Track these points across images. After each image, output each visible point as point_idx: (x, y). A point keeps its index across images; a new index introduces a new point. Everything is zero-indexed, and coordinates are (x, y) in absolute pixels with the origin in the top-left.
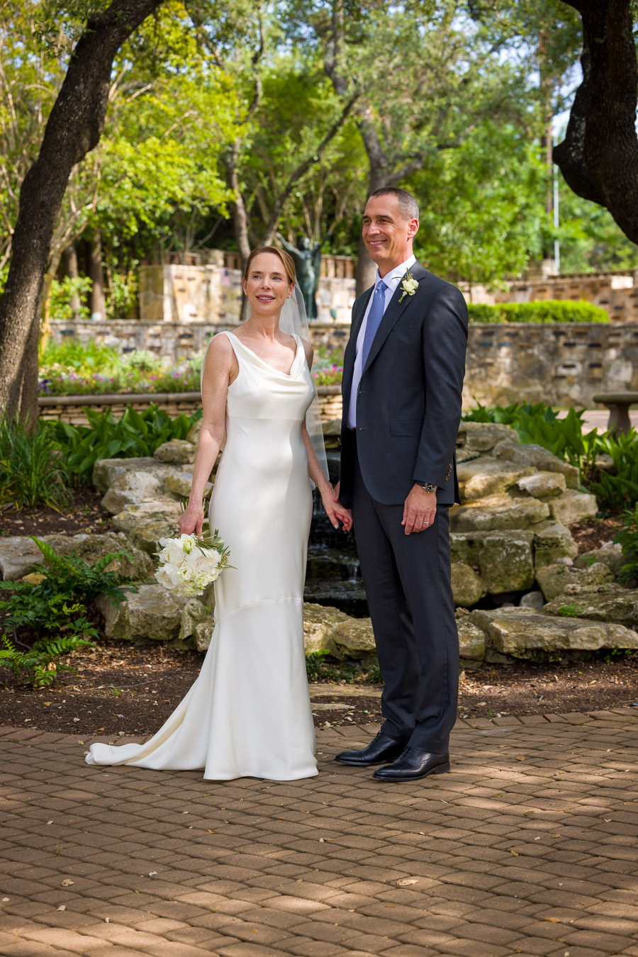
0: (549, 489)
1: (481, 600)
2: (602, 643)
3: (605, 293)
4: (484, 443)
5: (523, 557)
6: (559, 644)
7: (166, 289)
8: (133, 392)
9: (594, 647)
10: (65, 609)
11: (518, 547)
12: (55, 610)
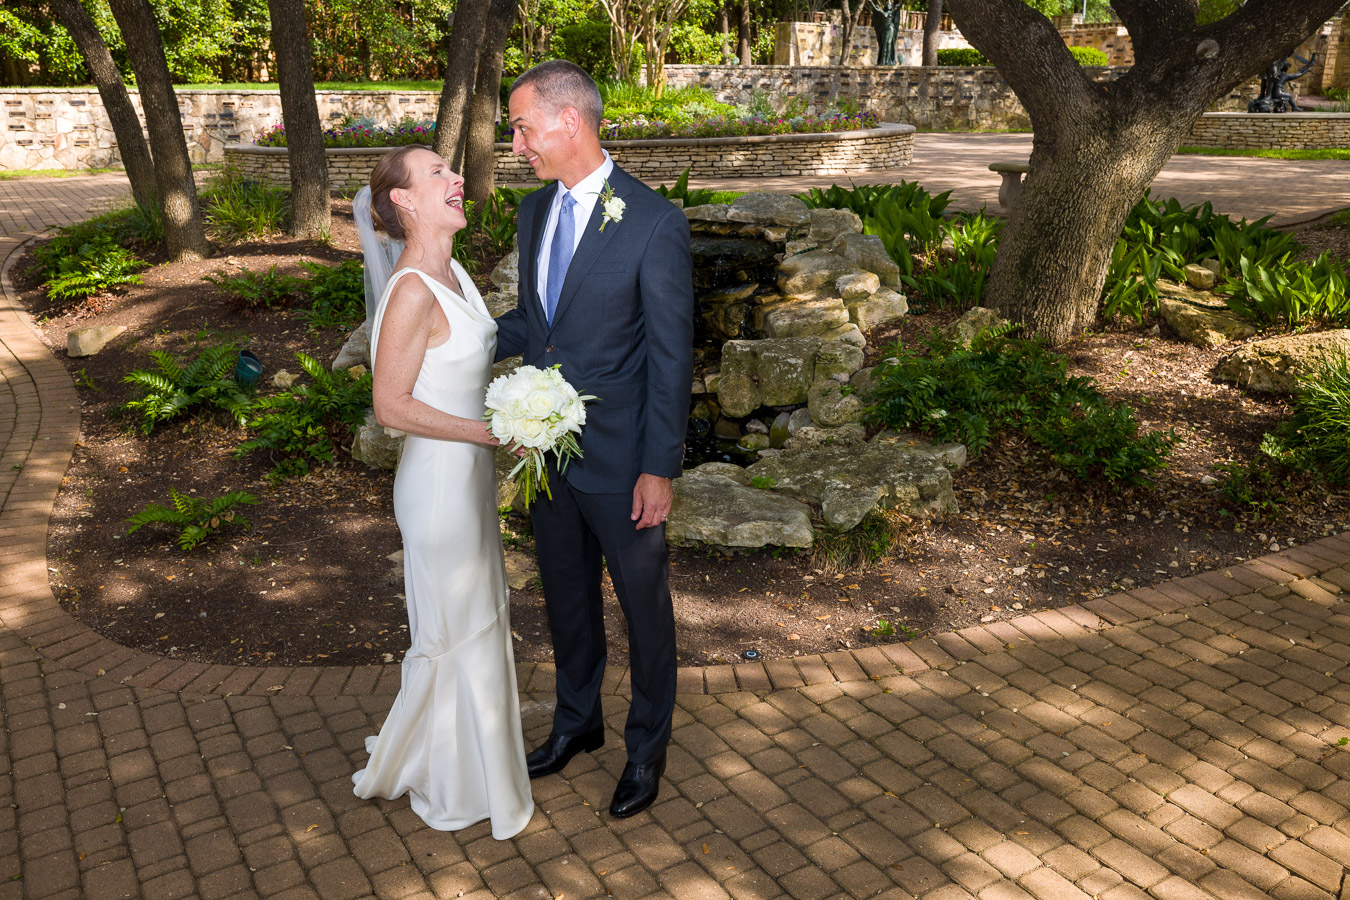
0: (856, 292)
1: (754, 411)
2: (765, 540)
3: (1111, 39)
4: (826, 234)
5: (795, 375)
6: (717, 539)
7: (792, 40)
8: (680, 137)
9: (758, 544)
10: (310, 430)
11: (791, 365)
12: (298, 433)
